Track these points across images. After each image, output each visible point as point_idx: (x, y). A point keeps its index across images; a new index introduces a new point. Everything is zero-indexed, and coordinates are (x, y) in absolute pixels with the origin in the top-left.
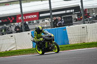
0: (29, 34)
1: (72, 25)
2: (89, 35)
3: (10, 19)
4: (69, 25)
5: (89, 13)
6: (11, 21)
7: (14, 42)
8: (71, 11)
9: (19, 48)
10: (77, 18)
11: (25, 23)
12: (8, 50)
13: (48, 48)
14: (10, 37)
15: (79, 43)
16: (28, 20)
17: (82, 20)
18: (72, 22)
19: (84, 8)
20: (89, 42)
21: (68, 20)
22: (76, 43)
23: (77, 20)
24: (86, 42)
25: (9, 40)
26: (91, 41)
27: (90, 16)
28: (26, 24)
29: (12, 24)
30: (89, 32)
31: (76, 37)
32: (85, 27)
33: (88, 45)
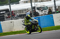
1: (4, 21)
2: (15, 27)
4: (2, 21)
5: (15, 14)
8: (4, 12)
10: (7, 16)
15: (9, 31)
17: (11, 18)
18: (4, 19)
19: (12, 10)
20: (15, 31)
21: (2, 18)
22: (7, 32)
23: (7, 18)
24: (13, 31)
26: (16, 30)
27: (15, 15)
30: (15, 25)
31: (7, 28)
32: (12, 22)
33: (14, 32)
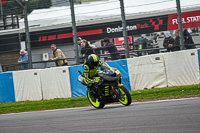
0: (193, 54)
3: (153, 23)
6: (157, 27)
7: (162, 70)
9: (172, 84)
11: (186, 32)
12: (149, 87)
13: (110, 96)
14: (154, 61)
16: (193, 24)
25: (151, 66)
28: (188, 34)
29: (159, 33)
